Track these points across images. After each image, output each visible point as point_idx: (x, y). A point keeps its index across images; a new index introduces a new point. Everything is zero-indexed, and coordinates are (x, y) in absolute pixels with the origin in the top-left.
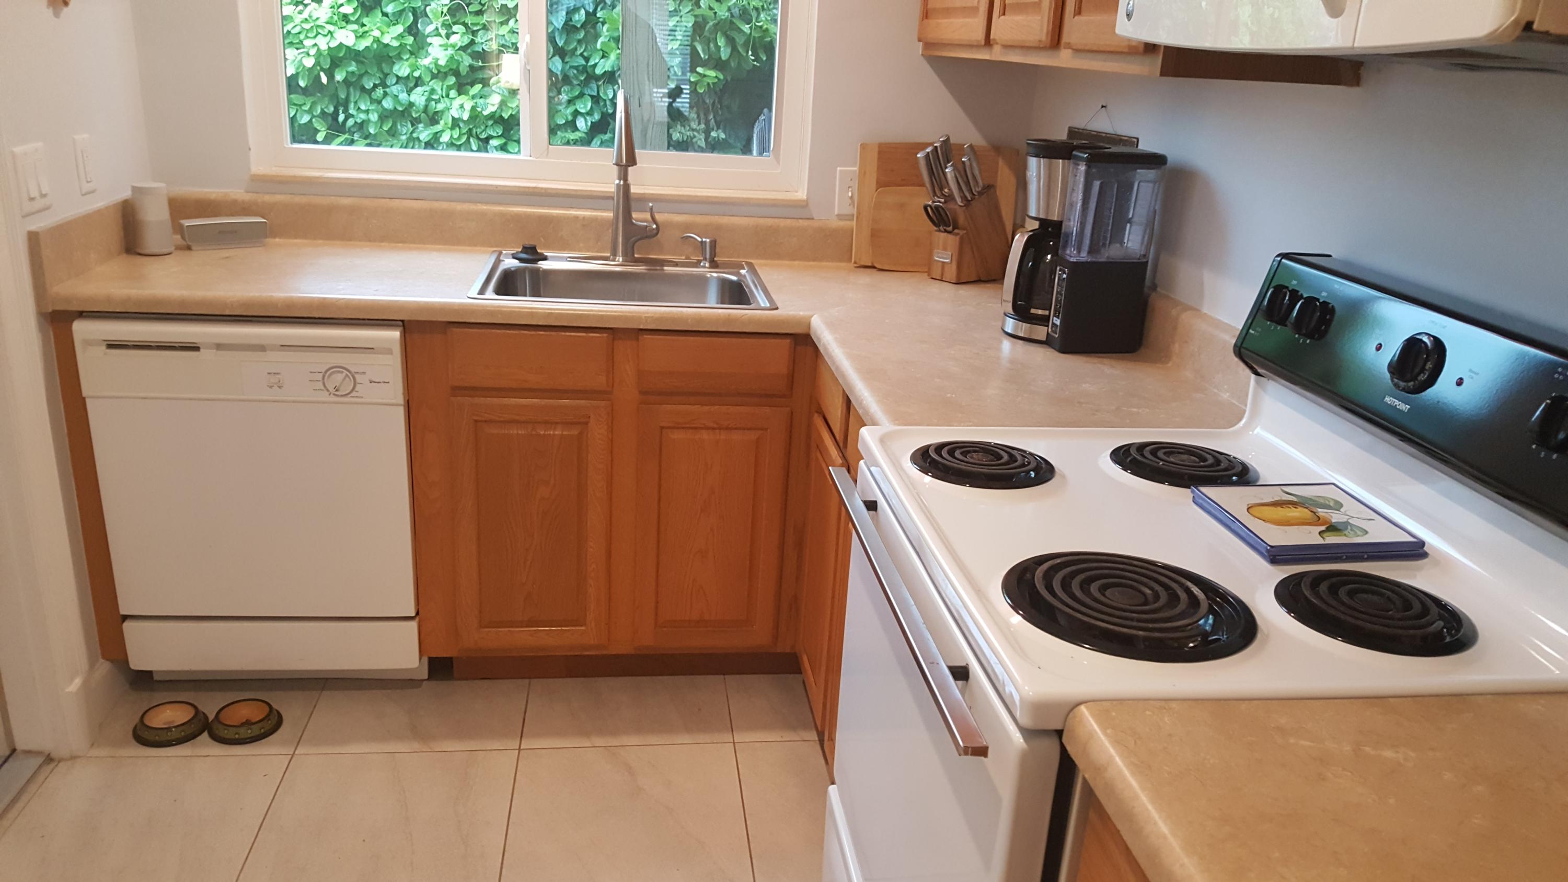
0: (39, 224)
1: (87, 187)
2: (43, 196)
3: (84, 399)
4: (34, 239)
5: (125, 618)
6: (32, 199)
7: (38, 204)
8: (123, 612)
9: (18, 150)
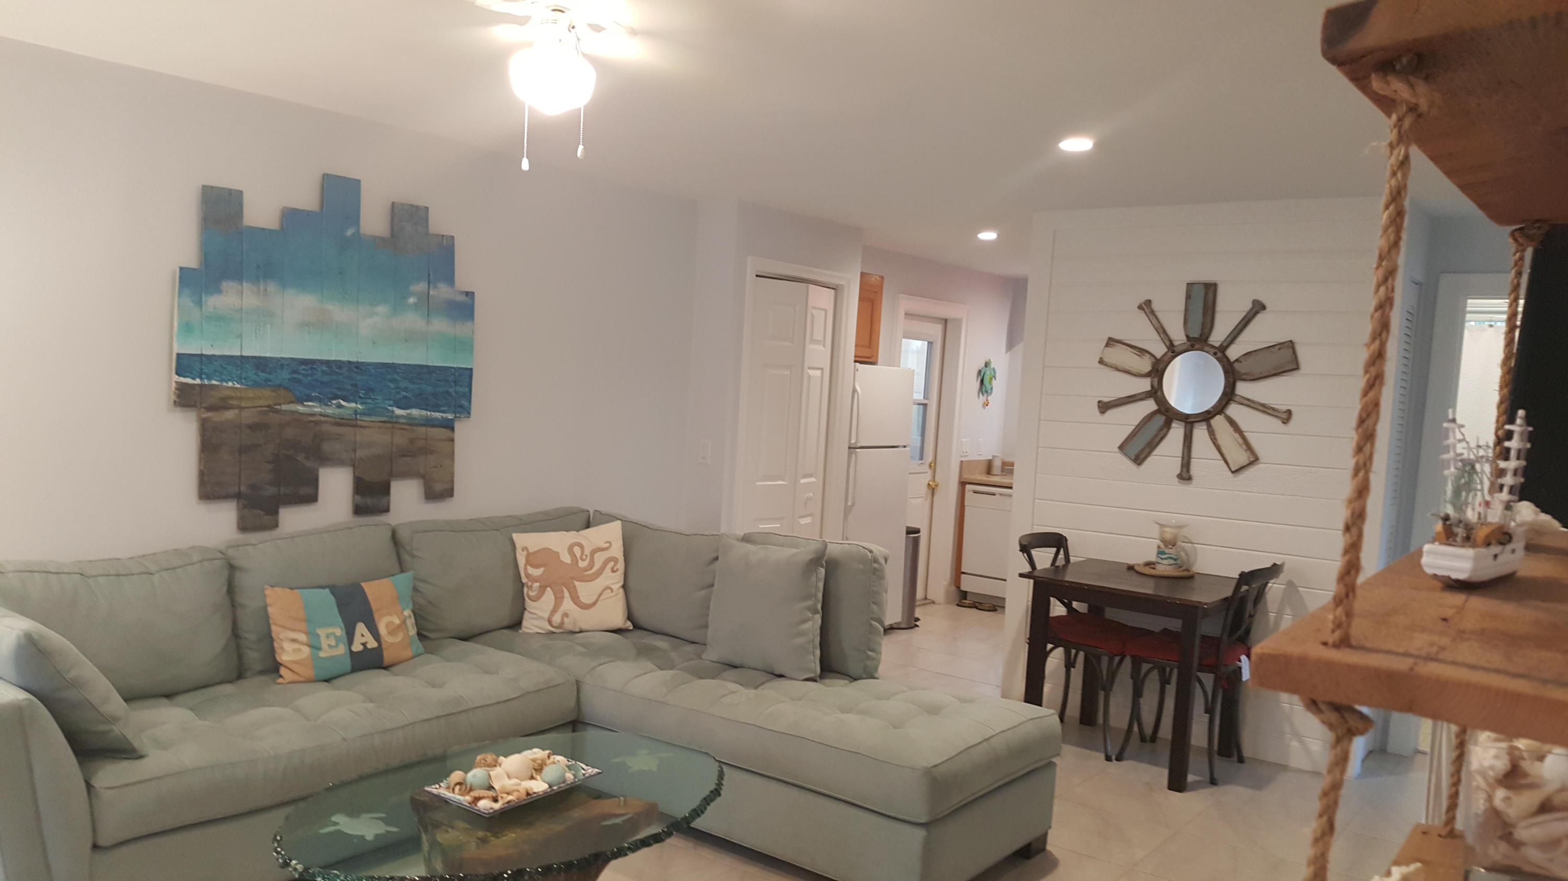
0: (963, 459)
1: (979, 453)
2: (966, 452)
3: (964, 506)
4: (962, 462)
5: (964, 573)
6: (963, 452)
7: (965, 454)
8: (963, 571)
9: (963, 440)
